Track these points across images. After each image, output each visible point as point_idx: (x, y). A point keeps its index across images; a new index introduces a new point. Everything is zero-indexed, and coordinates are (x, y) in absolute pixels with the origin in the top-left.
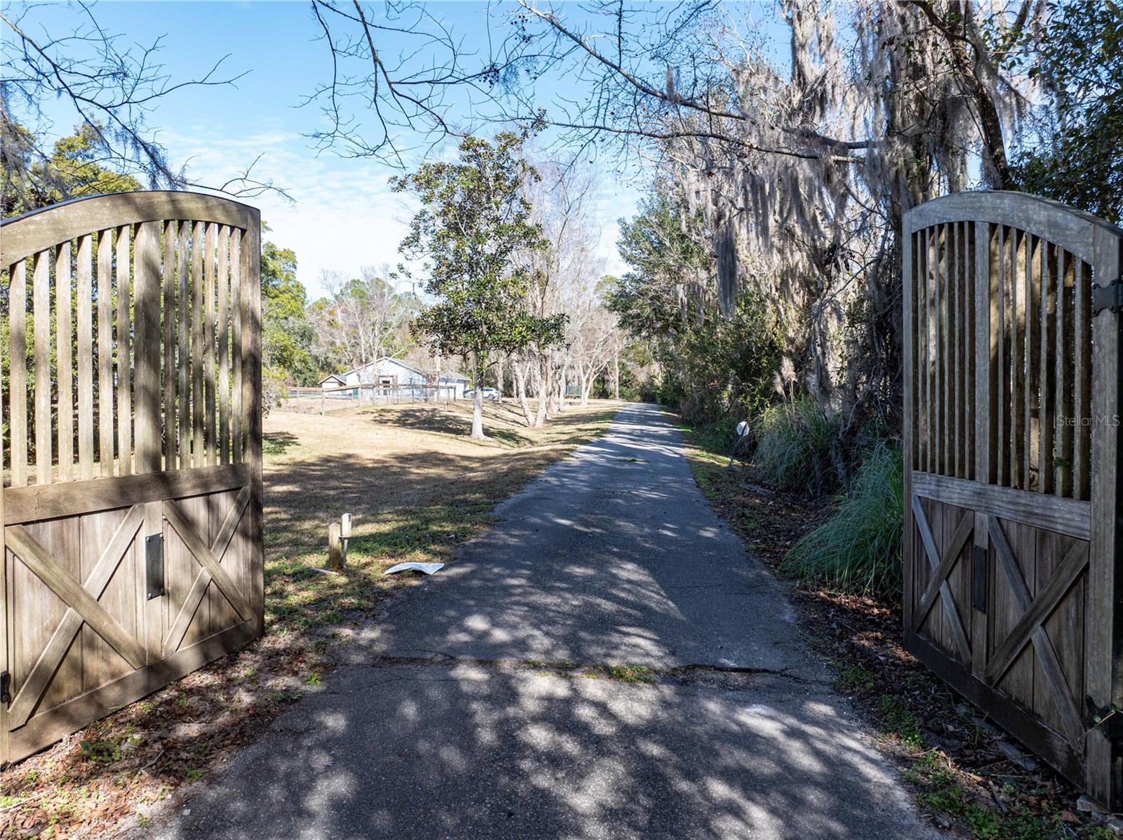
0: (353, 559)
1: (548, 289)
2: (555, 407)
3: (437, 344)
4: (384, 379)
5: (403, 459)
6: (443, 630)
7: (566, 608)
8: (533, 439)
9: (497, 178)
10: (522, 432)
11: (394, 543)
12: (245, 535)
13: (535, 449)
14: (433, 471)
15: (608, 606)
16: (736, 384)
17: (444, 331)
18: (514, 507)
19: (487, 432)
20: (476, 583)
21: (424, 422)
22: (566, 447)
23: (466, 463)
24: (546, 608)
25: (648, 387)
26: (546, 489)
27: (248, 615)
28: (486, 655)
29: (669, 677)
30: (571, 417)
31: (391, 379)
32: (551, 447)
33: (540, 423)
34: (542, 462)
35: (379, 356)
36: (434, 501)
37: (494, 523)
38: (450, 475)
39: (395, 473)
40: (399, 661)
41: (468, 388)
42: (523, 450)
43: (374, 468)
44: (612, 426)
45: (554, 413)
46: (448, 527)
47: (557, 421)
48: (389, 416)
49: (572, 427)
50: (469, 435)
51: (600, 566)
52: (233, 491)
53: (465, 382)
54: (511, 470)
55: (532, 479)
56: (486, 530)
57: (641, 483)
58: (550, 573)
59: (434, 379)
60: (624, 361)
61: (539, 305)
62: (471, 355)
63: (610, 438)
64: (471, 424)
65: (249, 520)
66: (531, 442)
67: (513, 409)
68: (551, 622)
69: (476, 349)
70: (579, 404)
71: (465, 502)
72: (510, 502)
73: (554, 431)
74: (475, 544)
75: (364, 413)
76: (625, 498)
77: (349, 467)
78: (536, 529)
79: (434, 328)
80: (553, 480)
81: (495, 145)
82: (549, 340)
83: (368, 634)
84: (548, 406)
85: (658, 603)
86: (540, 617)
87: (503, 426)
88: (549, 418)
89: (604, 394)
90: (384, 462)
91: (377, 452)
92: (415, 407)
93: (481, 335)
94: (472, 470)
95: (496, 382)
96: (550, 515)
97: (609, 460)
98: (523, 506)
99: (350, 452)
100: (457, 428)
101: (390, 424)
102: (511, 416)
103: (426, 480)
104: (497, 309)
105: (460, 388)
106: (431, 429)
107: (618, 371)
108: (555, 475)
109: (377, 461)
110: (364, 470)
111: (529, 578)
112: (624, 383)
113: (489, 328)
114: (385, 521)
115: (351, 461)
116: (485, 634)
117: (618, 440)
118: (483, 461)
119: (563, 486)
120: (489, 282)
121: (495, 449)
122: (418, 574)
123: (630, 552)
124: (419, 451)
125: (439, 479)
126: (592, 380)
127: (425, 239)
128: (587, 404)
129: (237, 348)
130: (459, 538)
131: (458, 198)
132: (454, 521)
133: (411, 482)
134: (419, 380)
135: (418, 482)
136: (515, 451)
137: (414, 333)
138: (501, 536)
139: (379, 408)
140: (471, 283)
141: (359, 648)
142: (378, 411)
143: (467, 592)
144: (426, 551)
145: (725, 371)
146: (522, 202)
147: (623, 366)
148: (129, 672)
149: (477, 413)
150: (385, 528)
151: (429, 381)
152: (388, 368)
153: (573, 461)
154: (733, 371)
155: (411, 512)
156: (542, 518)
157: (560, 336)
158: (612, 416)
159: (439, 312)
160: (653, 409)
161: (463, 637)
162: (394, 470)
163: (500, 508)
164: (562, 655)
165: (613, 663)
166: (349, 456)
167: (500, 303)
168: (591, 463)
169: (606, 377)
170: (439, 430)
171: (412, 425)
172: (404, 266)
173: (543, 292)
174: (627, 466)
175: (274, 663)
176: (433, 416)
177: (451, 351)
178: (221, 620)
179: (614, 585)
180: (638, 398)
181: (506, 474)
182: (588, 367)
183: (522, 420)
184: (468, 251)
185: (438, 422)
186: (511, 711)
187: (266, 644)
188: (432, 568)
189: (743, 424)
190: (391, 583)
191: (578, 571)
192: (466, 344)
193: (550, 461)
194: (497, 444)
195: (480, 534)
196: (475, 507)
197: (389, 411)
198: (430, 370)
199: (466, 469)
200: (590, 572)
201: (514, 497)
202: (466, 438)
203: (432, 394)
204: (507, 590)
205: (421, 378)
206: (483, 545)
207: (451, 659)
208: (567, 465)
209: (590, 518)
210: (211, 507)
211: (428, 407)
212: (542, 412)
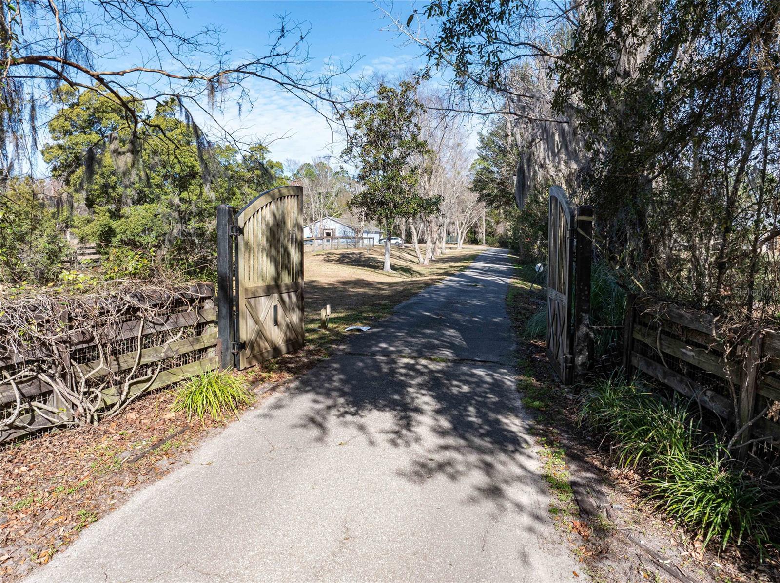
0: (330, 326)
1: (433, 177)
2: (439, 251)
3: (363, 213)
4: (327, 231)
5: (344, 283)
6: (371, 347)
7: (420, 342)
8: (421, 272)
9: (400, 110)
10: (415, 268)
11: (347, 320)
12: (298, 308)
13: (421, 278)
14: (361, 290)
15: (436, 342)
16: (542, 240)
17: (368, 206)
18: (404, 307)
19: (393, 268)
20: (384, 334)
21: (355, 261)
22: (439, 277)
23: (380, 286)
24: (411, 342)
25: (505, 237)
26: (422, 299)
27: (300, 337)
28: (385, 353)
29: (453, 361)
30: (448, 258)
31: (331, 232)
32: (430, 277)
33: (426, 262)
34: (422, 285)
35: (324, 216)
36: (363, 304)
37: (393, 313)
38: (371, 292)
39: (341, 291)
40: (355, 354)
41: (382, 238)
42: (414, 279)
43: (328, 288)
44: (472, 264)
45: (438, 254)
46: (371, 315)
47: (438, 261)
48: (333, 257)
49: (448, 265)
50: (382, 269)
51: (439, 330)
52: (295, 291)
53: (380, 233)
54: (404, 290)
55: (416, 294)
56: (389, 316)
57: (475, 297)
58: (416, 332)
59: (360, 231)
60: (489, 219)
61: (427, 187)
62: (384, 220)
63: (468, 273)
64: (383, 262)
65: (300, 303)
66: (420, 274)
67: (411, 253)
68: (412, 346)
69: (386, 217)
70: (456, 248)
71: (380, 304)
72: (402, 305)
73: (435, 267)
74: (384, 321)
75: (317, 255)
76: (463, 305)
77: (315, 287)
78: (413, 316)
79: (362, 204)
80: (426, 295)
81: (399, 90)
82: (431, 212)
83: (342, 347)
84: (433, 251)
85: (459, 342)
86: (408, 344)
87: (404, 264)
88: (433, 259)
89: (475, 242)
90: (334, 285)
91: (329, 279)
92: (349, 251)
93: (389, 209)
94: (383, 290)
95: (401, 233)
96: (421, 311)
97: (461, 285)
98: (410, 307)
99: (314, 279)
100: (374, 265)
101: (334, 262)
102: (409, 257)
103: (358, 294)
104: (400, 193)
105: (377, 237)
106: (359, 265)
107: (485, 226)
108: (428, 293)
109: (330, 284)
110: (323, 289)
111: (406, 333)
112: (488, 234)
113: (394, 205)
114: (341, 312)
115: (315, 284)
116: (385, 348)
117: (472, 273)
118: (390, 285)
119: (431, 298)
120: (395, 176)
121: (397, 278)
122: (359, 330)
123: (455, 325)
124: (353, 279)
125: (364, 295)
126: (465, 233)
127: (357, 150)
128: (462, 249)
129: (296, 239)
130: (376, 319)
131: (376, 124)
132: (374, 312)
133: (350, 295)
134: (351, 233)
135: (353, 296)
136: (409, 279)
137: (349, 207)
138: (395, 318)
139: (327, 252)
140: (384, 177)
141: (340, 350)
142: (326, 254)
143: (380, 337)
144: (361, 323)
145: (536, 233)
146: (416, 125)
147: (488, 223)
148: (269, 349)
149: (387, 256)
150: (342, 315)
151: (356, 232)
152: (330, 224)
153: (440, 285)
154: (540, 233)
155: (353, 309)
156: (416, 312)
157: (438, 210)
158: (474, 258)
159: (364, 195)
160: (505, 252)
161: (378, 349)
162: (340, 289)
163: (396, 308)
164: (414, 354)
165: (433, 357)
166: (314, 281)
167: (401, 189)
168: (451, 287)
169: (477, 230)
170: (364, 266)
171: (348, 263)
172: (344, 167)
173: (430, 179)
174: (470, 289)
175: (310, 352)
176: (360, 257)
177: (372, 218)
178: (292, 338)
179: (441, 336)
180: (497, 244)
181: (401, 292)
182: (462, 223)
183: (416, 260)
184: (383, 157)
185: (363, 261)
186: (394, 366)
187: (306, 348)
188: (365, 329)
189: (539, 265)
190: (349, 333)
191: (428, 331)
192: (381, 214)
193: (427, 285)
194: (399, 275)
195: (385, 317)
196: (384, 307)
197: (333, 254)
198: (357, 226)
199: (380, 289)
200: (433, 332)
201: (404, 303)
202: (380, 271)
203: (358, 242)
204: (397, 337)
205: (351, 231)
206: (387, 321)
207: (374, 354)
208: (437, 288)
209: (440, 312)
210: (290, 297)
211: (357, 252)
212: (429, 255)
